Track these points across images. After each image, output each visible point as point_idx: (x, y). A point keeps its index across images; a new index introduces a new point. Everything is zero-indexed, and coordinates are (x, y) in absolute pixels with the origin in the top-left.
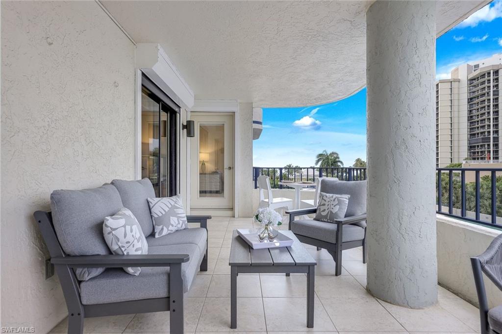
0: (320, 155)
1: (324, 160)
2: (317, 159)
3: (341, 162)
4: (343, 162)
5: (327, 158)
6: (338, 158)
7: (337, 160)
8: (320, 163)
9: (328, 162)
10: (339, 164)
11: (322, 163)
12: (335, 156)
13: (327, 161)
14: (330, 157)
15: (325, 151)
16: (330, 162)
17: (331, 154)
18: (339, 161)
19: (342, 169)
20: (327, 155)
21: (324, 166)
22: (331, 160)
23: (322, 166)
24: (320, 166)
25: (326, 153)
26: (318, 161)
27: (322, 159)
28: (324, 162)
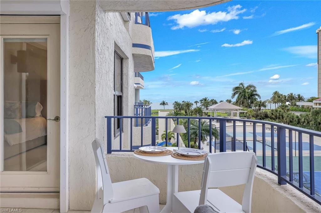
0: (237, 88)
1: (240, 93)
2: (233, 92)
3: (259, 96)
4: (260, 95)
5: (244, 91)
6: (256, 91)
7: (254, 93)
8: (237, 96)
9: (245, 96)
10: (257, 97)
11: (238, 97)
12: (252, 89)
13: (243, 94)
14: (247, 91)
15: (242, 84)
16: (247, 95)
17: (247, 88)
18: (257, 95)
19: (259, 103)
20: (244, 88)
21: (241, 99)
22: (248, 93)
23: (239, 99)
24: (237, 100)
25: (243, 86)
26: (234, 94)
27: (239, 92)
28: (241, 95)
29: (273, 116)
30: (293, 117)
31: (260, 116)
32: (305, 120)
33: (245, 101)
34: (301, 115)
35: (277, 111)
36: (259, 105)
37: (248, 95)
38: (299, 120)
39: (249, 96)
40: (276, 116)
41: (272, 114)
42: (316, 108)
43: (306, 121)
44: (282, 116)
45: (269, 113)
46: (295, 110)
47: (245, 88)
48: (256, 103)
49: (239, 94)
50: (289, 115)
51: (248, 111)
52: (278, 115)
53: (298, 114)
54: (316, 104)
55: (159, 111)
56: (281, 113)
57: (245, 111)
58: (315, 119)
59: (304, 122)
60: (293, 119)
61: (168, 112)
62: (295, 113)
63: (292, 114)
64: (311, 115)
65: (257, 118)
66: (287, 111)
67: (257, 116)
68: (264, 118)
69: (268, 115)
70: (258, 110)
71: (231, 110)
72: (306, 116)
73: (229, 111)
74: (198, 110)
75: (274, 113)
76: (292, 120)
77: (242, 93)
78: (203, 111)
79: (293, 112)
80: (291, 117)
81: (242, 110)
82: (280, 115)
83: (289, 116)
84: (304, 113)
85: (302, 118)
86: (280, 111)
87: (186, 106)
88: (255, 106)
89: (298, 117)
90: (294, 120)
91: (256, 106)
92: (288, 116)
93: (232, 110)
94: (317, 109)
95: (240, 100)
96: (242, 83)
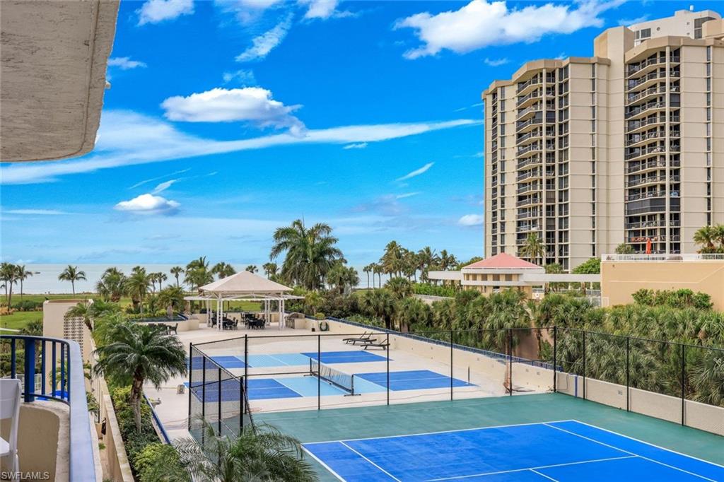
0: (284, 233)
1: (294, 248)
2: (275, 244)
4: (343, 251)
5: (304, 244)
7: (333, 246)
8: (284, 254)
9: (305, 255)
10: (335, 258)
11: (289, 256)
12: (323, 235)
13: (302, 249)
14: (310, 240)
15: (298, 223)
16: (310, 252)
19: (341, 274)
20: (303, 232)
21: (295, 263)
22: (313, 246)
23: (290, 264)
24: (284, 265)
25: (302, 229)
26: (278, 249)
27: (289, 243)
28: (295, 253)
29: (371, 309)
30: (418, 308)
31: (340, 309)
32: (441, 316)
33: (306, 268)
34: (434, 304)
35: (378, 295)
36: (341, 279)
37: (313, 253)
38: (429, 315)
39: (316, 256)
40: (377, 309)
41: (368, 302)
42: (468, 286)
43: (443, 317)
44: (391, 307)
45: (361, 303)
46: (425, 290)
47: (306, 232)
48: (333, 275)
49: (291, 251)
50: (409, 303)
51: (308, 297)
52: (381, 304)
53: (428, 301)
54: (468, 275)
55: (46, 302)
56: (388, 300)
57: (300, 295)
58: (463, 313)
59: (441, 320)
60: (418, 315)
61: (75, 305)
62: (423, 299)
63: (416, 302)
64: (454, 304)
65: (332, 315)
66: (406, 295)
67: (332, 309)
68: (349, 313)
69: (359, 306)
70: (335, 292)
71: (266, 295)
72: (444, 307)
73: (257, 297)
74: (172, 296)
75: (371, 301)
76: (414, 316)
77: (299, 246)
78: (185, 298)
79: (419, 297)
80: (413, 310)
81: (292, 293)
82: (385, 306)
83: (409, 308)
84: (440, 299)
85: (436, 312)
86: (387, 296)
87: (136, 284)
88: (331, 283)
89: (427, 308)
90: (419, 317)
91: (334, 282)
92: (407, 307)
93: (268, 293)
94: (470, 288)
95: (293, 267)
96: (299, 221)
